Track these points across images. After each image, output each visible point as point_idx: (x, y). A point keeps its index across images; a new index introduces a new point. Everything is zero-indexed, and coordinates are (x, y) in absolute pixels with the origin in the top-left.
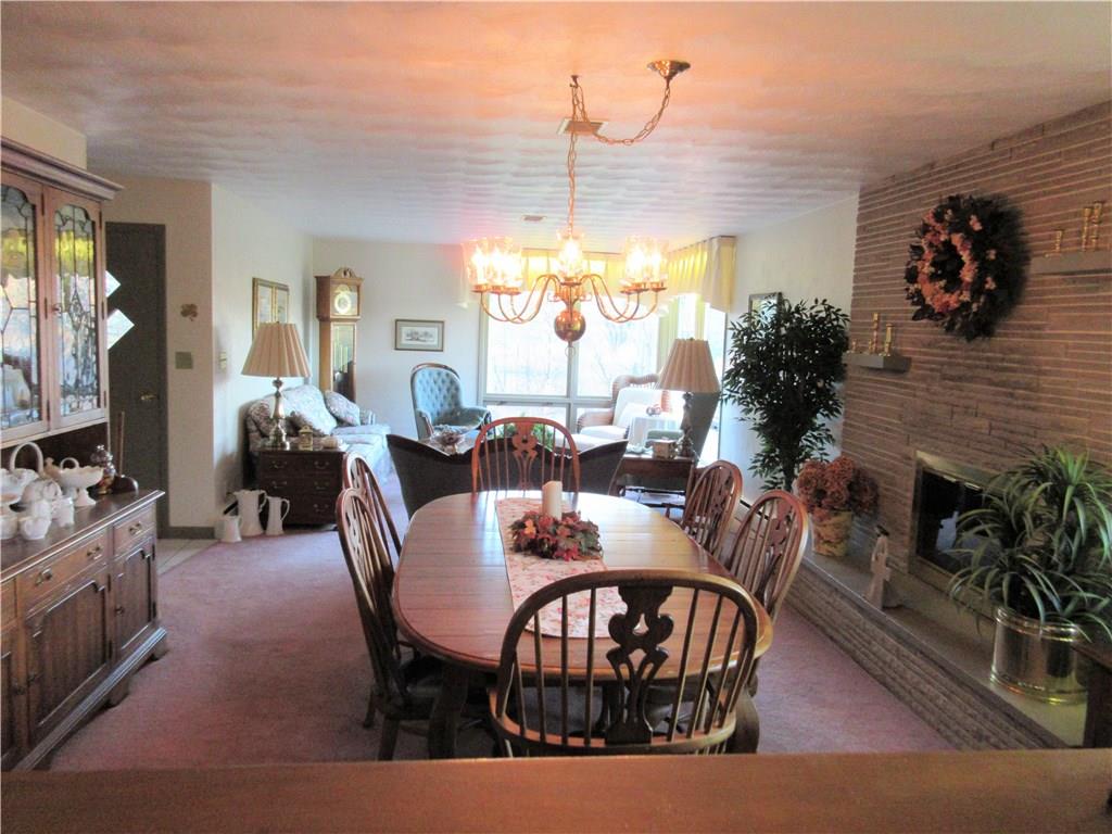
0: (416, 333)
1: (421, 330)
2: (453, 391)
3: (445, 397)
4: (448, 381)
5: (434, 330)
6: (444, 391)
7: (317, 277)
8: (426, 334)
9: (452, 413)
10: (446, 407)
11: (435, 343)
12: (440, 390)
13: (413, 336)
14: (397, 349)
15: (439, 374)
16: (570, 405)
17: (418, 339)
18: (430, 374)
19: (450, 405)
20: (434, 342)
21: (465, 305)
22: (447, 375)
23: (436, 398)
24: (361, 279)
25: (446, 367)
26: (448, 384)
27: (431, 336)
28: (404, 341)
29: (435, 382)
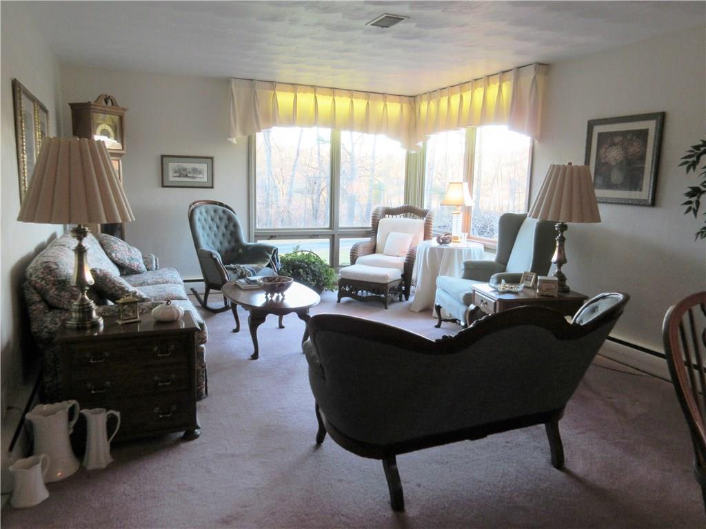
0: (185, 169)
1: (189, 166)
2: (231, 227)
3: (223, 235)
4: (225, 217)
5: (203, 167)
6: (223, 228)
7: (70, 104)
8: (195, 170)
9: (233, 250)
10: (226, 245)
11: (205, 179)
12: (218, 227)
13: (182, 173)
14: (163, 186)
15: (215, 211)
16: (333, 236)
17: (186, 176)
18: (207, 212)
19: (229, 242)
20: (203, 178)
21: (234, 140)
22: (224, 212)
23: (215, 235)
24: (124, 110)
25: (221, 204)
26: (225, 221)
27: (200, 172)
28: (172, 178)
29: (212, 220)
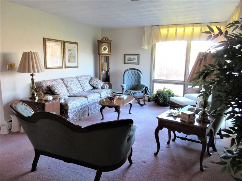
0: (131, 58)
1: (132, 57)
2: (139, 78)
3: (136, 80)
4: (137, 74)
5: (136, 57)
6: (136, 78)
7: (97, 41)
8: (134, 58)
9: (137, 86)
10: (136, 83)
12: (134, 77)
13: (130, 59)
14: (125, 64)
15: (135, 72)
16: (185, 84)
17: (131, 60)
18: (131, 72)
19: (137, 83)
20: (136, 61)
21: (146, 48)
22: (137, 72)
23: (133, 80)
24: (111, 41)
25: (138, 70)
26: (137, 75)
27: (135, 59)
28: (127, 61)
29: (133, 75)
